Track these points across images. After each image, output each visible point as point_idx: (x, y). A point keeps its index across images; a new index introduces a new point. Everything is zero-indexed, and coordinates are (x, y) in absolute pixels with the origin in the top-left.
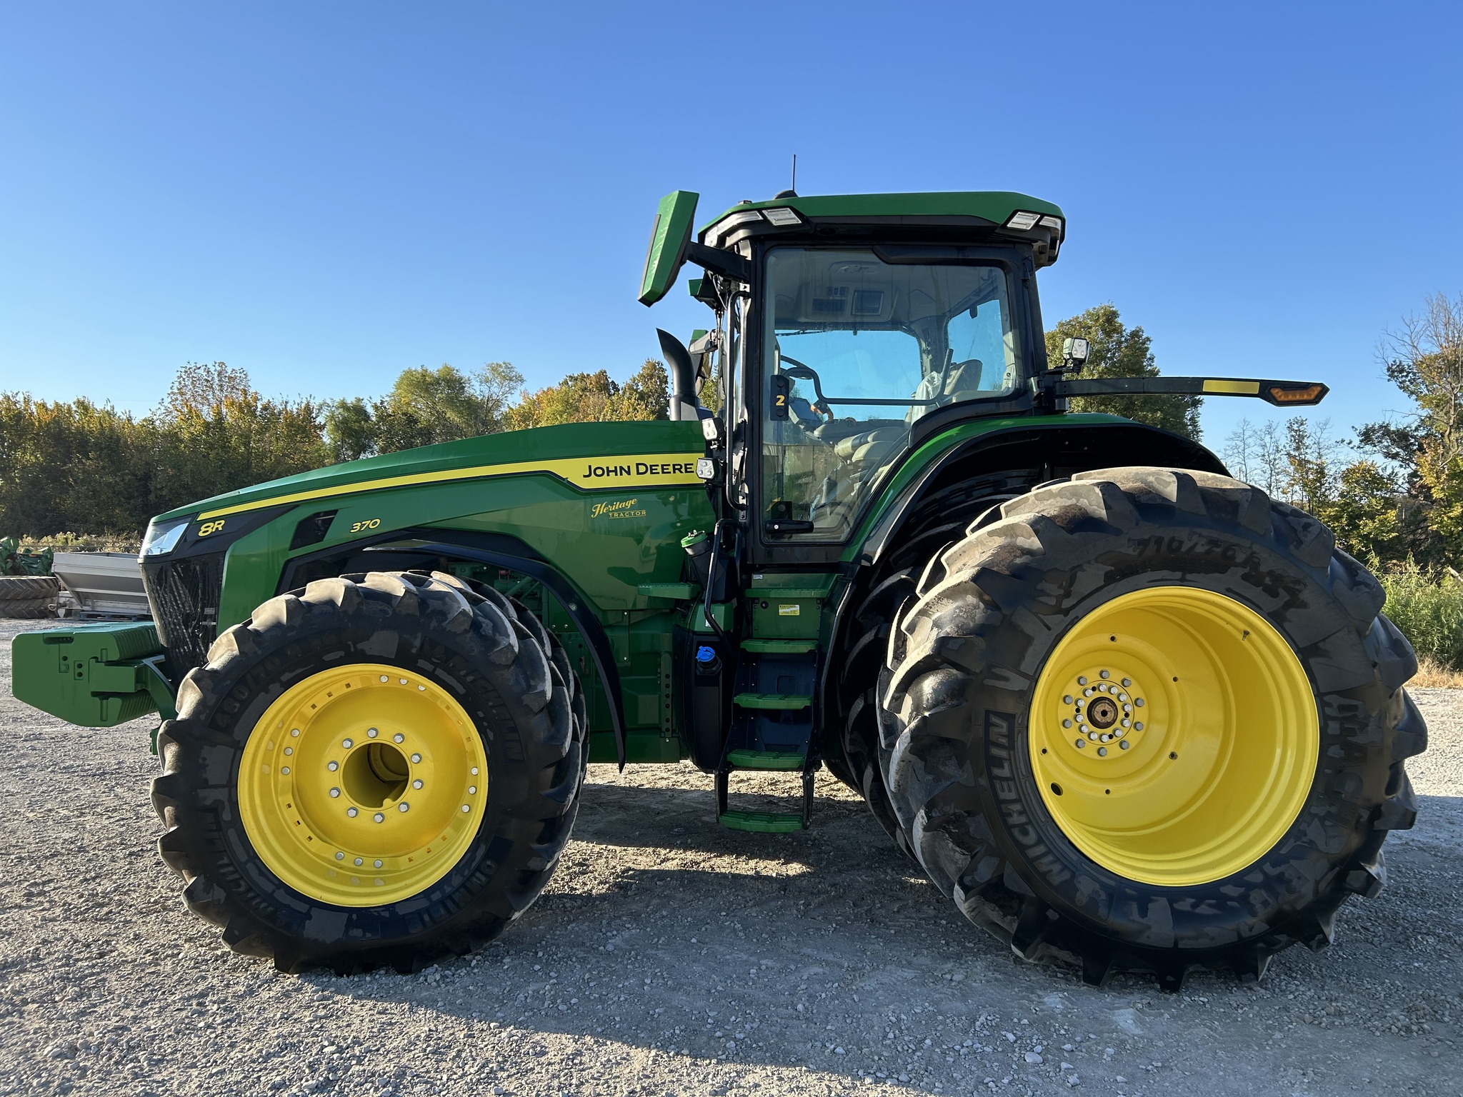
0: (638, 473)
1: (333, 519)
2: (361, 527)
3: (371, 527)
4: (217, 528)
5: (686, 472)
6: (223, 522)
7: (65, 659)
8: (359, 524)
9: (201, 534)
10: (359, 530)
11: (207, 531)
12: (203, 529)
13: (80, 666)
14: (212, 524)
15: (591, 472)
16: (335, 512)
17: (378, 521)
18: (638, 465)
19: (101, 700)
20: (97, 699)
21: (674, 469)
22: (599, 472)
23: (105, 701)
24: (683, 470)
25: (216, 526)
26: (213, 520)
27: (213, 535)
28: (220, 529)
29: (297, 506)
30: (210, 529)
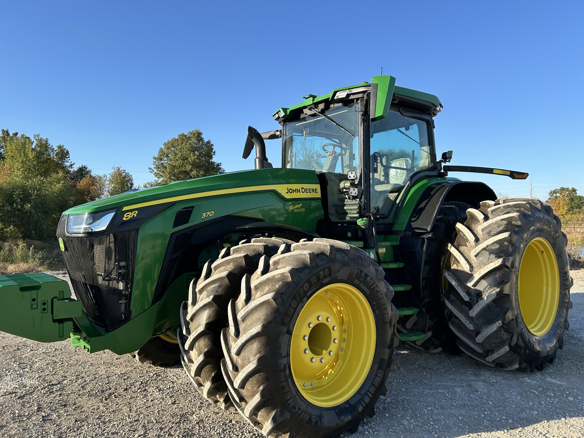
0: (302, 192)
1: (192, 210)
2: (206, 215)
3: (210, 215)
4: (134, 216)
5: (316, 192)
6: (137, 212)
7: (34, 300)
8: (205, 214)
9: (124, 219)
10: (205, 217)
11: (128, 217)
12: (125, 216)
13: (44, 304)
14: (130, 213)
15: (289, 191)
16: (193, 207)
17: (213, 212)
18: (302, 188)
19: (59, 323)
20: (57, 324)
21: (312, 191)
22: (291, 191)
23: (61, 325)
24: (315, 191)
25: (133, 214)
26: (131, 211)
27: (132, 219)
28: (135, 216)
29: (175, 203)
30: (129, 216)
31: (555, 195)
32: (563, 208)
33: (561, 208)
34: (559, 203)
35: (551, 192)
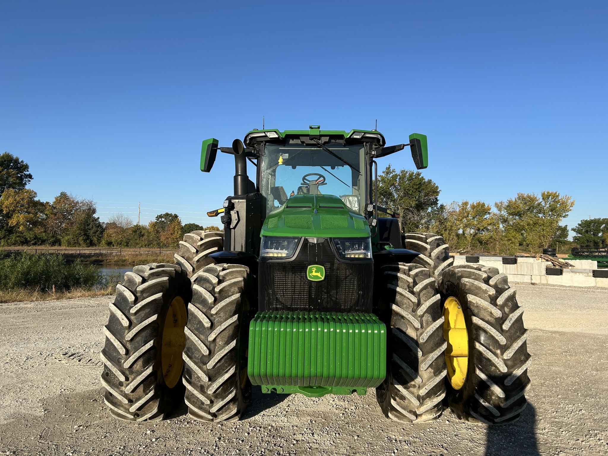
31: (160, 219)
32: (177, 232)
33: (176, 232)
34: (174, 228)
35: (158, 217)
